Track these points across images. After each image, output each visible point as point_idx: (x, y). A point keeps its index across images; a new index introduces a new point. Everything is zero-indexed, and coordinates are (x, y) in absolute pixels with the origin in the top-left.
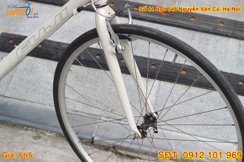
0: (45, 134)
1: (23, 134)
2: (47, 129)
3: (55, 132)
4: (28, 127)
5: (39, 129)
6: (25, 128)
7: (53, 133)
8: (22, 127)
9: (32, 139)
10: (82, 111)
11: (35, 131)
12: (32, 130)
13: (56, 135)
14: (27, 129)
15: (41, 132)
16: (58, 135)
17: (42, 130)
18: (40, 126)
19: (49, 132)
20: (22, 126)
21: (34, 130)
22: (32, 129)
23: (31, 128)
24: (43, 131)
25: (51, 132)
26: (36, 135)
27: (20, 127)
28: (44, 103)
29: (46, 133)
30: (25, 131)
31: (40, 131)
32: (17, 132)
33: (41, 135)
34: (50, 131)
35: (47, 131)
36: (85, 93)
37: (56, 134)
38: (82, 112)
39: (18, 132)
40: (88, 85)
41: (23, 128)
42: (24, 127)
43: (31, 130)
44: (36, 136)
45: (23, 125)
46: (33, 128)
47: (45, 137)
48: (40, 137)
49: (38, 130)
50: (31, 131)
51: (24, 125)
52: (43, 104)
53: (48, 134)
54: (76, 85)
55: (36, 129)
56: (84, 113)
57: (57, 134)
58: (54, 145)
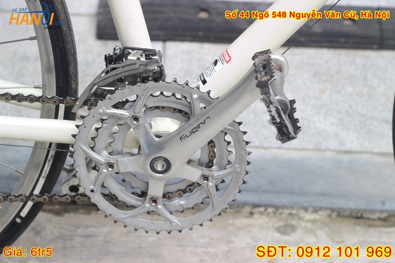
0: (300, 219)
1: (248, 226)
2: (305, 205)
3: (326, 209)
4: (255, 206)
5: (284, 207)
6: (247, 209)
7: (320, 213)
8: (237, 209)
9: (277, 235)
10: (363, 149)
11: (272, 215)
12: (265, 213)
13: (330, 216)
14: (252, 214)
15: (291, 214)
16: (335, 214)
17: (292, 208)
18: (285, 200)
19: (310, 210)
20: (238, 207)
21: (269, 214)
22: (265, 210)
23: (262, 209)
24: (294, 212)
25: (316, 210)
26: (281, 224)
27: (233, 211)
28: (266, 145)
29: (303, 214)
30: (248, 217)
31: (286, 211)
32: (229, 225)
33: (294, 222)
34: (313, 207)
35: (306, 209)
36: (350, 106)
37: (329, 212)
38: (362, 152)
39: (233, 224)
40: (350, 89)
41: (239, 212)
42: (243, 208)
43: (261, 213)
44: (281, 227)
45: (241, 204)
46: (266, 206)
47: (303, 224)
48: (293, 228)
49: (280, 211)
50: (263, 217)
51: (244, 205)
52: (263, 148)
53: (308, 216)
54: (322, 92)
55: (277, 207)
56: (368, 155)
57: (333, 210)
58: (338, 239)
